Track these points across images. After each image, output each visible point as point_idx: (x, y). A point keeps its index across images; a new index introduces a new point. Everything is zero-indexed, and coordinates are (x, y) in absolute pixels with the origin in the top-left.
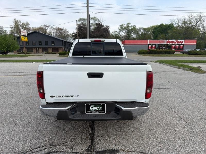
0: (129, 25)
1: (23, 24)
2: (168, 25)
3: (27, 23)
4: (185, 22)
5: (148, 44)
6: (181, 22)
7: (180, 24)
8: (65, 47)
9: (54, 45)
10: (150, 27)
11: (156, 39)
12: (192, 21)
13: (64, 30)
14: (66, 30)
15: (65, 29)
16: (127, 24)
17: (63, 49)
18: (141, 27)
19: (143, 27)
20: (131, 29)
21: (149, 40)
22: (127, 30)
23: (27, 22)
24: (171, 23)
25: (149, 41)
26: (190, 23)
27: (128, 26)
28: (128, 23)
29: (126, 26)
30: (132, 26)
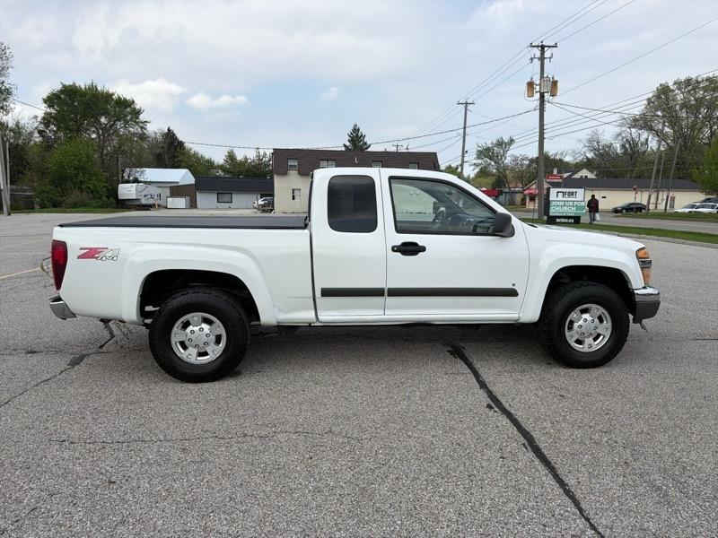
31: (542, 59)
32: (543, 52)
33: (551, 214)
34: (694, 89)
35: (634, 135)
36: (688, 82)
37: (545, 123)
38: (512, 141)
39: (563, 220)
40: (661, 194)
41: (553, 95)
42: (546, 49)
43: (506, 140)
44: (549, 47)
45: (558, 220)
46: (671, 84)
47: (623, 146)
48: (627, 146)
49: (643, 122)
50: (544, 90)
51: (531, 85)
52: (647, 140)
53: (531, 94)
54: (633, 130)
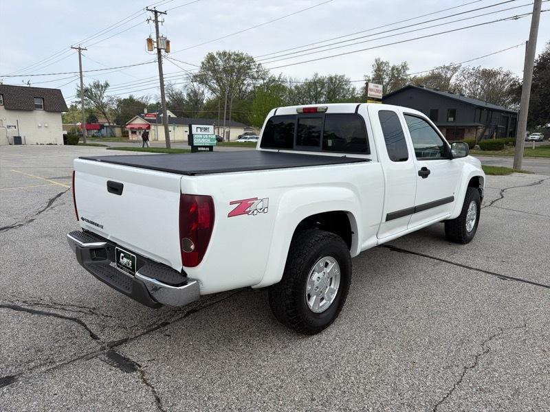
1: (393, 69)
3: (403, 67)
8: (487, 126)
9: (454, 119)
13: (500, 77)
14: (507, 75)
15: (505, 71)
17: (481, 130)
23: (403, 64)
31: (156, 21)
32: (156, 17)
33: (195, 145)
34: (228, 59)
35: (196, 88)
36: (224, 54)
37: (164, 73)
38: (107, 85)
39: (203, 149)
40: (220, 130)
41: (167, 51)
42: (158, 14)
43: (102, 83)
44: (161, 13)
45: (199, 149)
46: (215, 54)
47: (189, 95)
48: (192, 94)
49: (201, 79)
50: (160, 46)
51: (150, 41)
52: (203, 92)
53: (150, 48)
54: (195, 84)
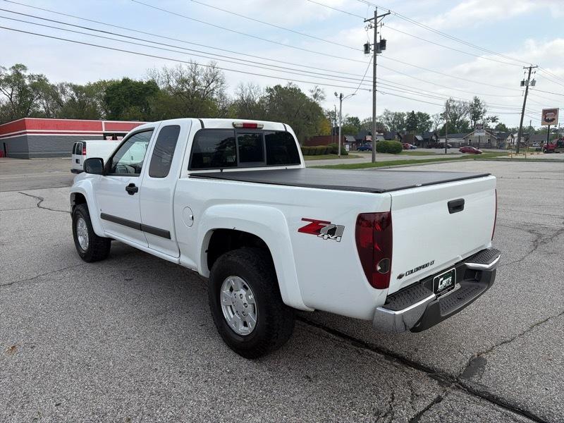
0: (22, 72)
2: (144, 83)
4: (183, 81)
5: (104, 131)
6: (174, 80)
7: (173, 83)
10: (95, 84)
11: (118, 120)
12: (199, 78)
16: (13, 68)
18: (68, 82)
19: (74, 83)
20: (30, 86)
21: (103, 122)
22: (16, 88)
24: (150, 79)
25: (105, 123)
26: (195, 84)
27: (19, 75)
28: (18, 66)
29: (10, 73)
30: (31, 77)
